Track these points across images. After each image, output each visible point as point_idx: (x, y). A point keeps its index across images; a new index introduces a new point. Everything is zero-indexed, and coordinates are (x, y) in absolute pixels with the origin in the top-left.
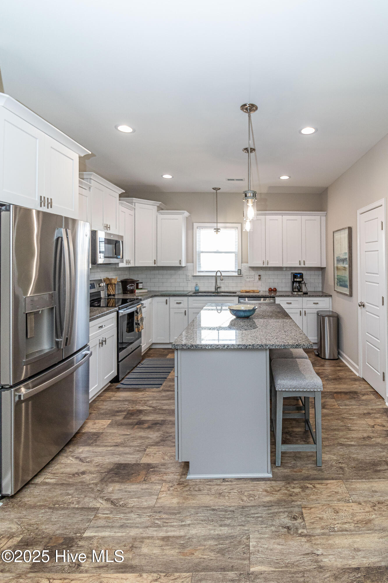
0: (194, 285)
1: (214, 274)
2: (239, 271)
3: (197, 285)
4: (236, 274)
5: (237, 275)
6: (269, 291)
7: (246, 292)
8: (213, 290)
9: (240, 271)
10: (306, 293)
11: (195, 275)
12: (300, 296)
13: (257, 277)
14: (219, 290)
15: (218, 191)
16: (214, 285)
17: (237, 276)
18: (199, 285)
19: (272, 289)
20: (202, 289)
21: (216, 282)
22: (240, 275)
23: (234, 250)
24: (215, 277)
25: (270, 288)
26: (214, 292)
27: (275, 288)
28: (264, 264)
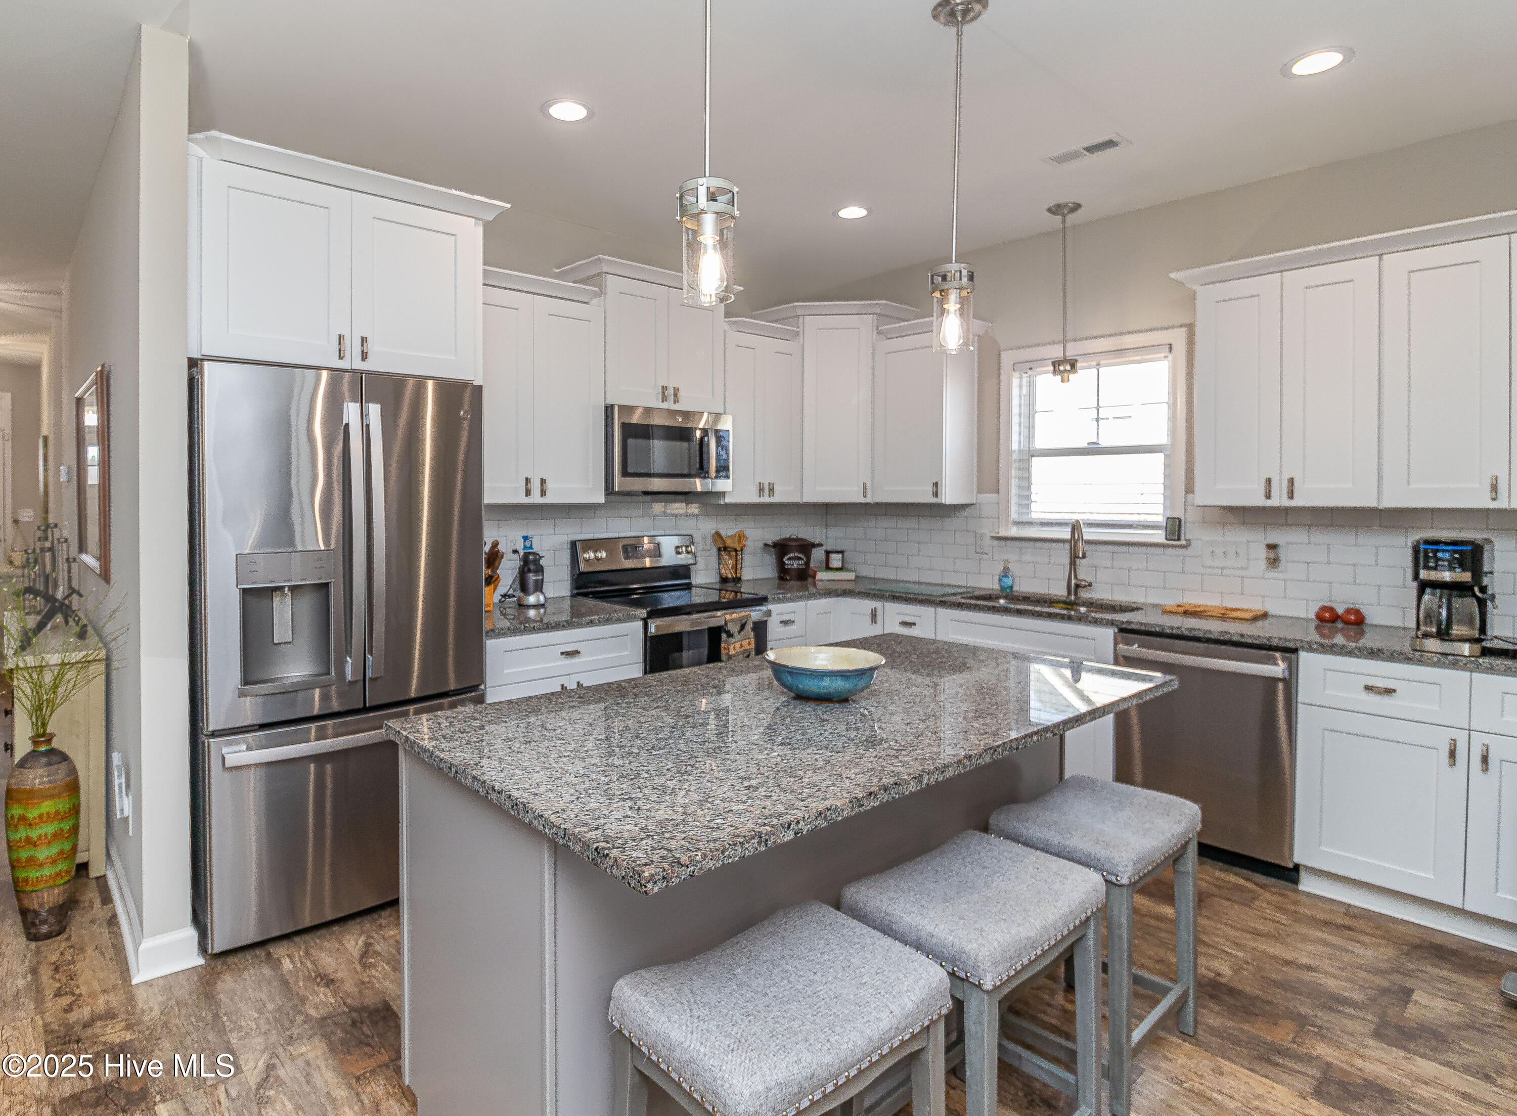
0: (999, 569)
1: (1066, 534)
2: (1171, 524)
3: (1008, 569)
4: (1159, 536)
5: (1165, 541)
6: (1319, 617)
7: (1186, 613)
8: (1059, 590)
9: (1177, 525)
11: (1003, 533)
13: (1261, 554)
14: (1084, 595)
15: (1072, 219)
16: (1065, 573)
17: (1154, 545)
18: (1014, 568)
19: (1340, 610)
20: (1023, 587)
21: (1074, 563)
22: (1177, 539)
23: (1162, 439)
24: (1067, 546)
25: (1331, 609)
26: (1065, 603)
27: (1357, 612)
28: (1268, 496)
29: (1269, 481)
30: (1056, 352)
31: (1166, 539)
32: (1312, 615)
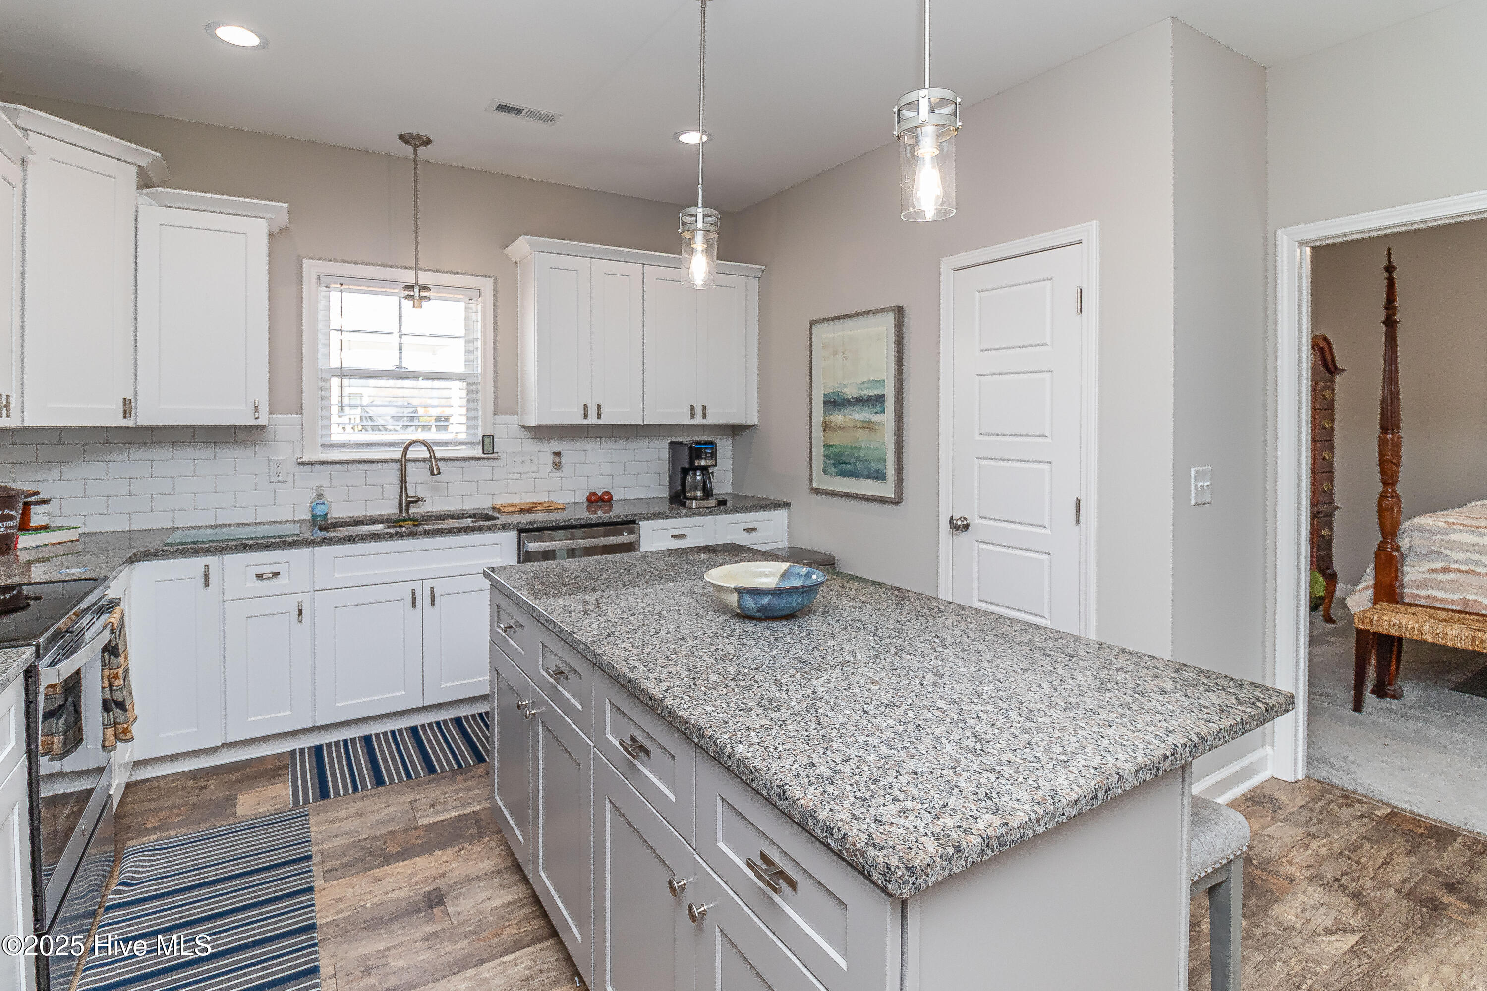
0: (308, 498)
1: (396, 453)
2: (487, 441)
3: (319, 496)
4: (477, 452)
5: (482, 455)
6: (589, 501)
7: (522, 511)
8: (390, 510)
9: (488, 443)
10: (722, 503)
11: (308, 458)
12: (710, 511)
13: (549, 459)
14: (414, 510)
15: (422, 151)
16: (393, 491)
17: (477, 459)
19: (599, 494)
21: (403, 481)
22: (493, 453)
23: (459, 367)
24: (398, 465)
25: (594, 494)
26: (396, 522)
27: (608, 493)
28: (586, 417)
29: (586, 406)
30: (409, 277)
31: (483, 453)
32: (585, 500)
